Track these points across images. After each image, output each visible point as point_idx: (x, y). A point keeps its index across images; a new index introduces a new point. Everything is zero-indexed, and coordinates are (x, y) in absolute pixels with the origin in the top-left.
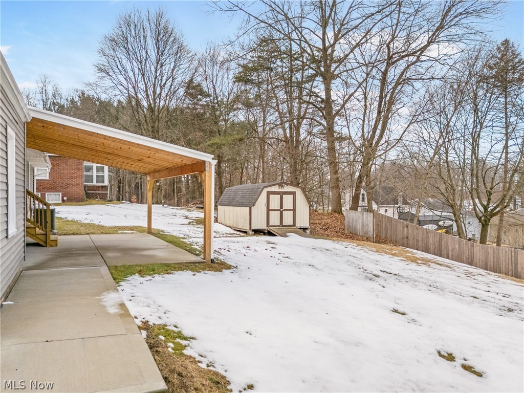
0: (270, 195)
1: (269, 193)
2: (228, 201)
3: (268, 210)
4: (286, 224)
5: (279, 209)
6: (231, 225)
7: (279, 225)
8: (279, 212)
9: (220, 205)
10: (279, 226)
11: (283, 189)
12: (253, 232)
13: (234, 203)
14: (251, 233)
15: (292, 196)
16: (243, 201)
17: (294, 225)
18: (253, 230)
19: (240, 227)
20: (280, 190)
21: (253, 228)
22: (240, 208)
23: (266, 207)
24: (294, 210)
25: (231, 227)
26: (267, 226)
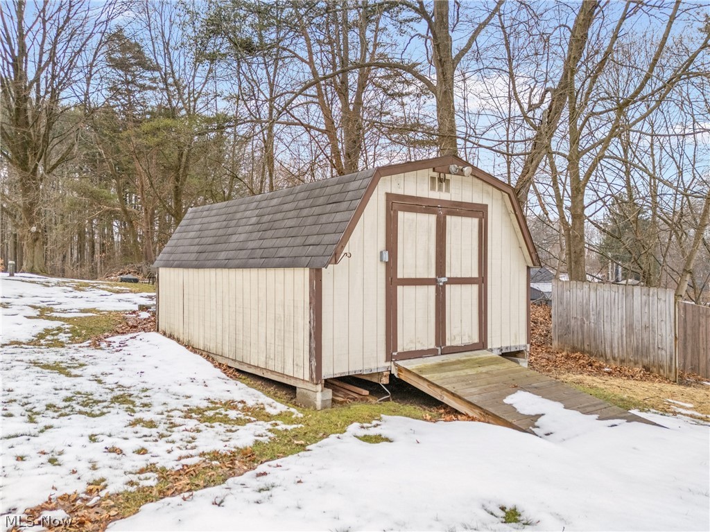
0: (401, 215)
1: (396, 204)
2: (196, 248)
3: (393, 282)
4: (457, 342)
5: (433, 275)
6: (212, 347)
7: (433, 346)
8: (432, 289)
9: (168, 265)
10: (432, 352)
11: (448, 190)
12: (329, 394)
13: (222, 255)
14: (320, 396)
15: (476, 221)
16: (267, 243)
17: (482, 344)
18: (328, 383)
19: (256, 359)
20: (435, 195)
21: (328, 372)
22: (254, 272)
23: (382, 269)
24: (481, 281)
25: (209, 356)
26: (389, 357)
